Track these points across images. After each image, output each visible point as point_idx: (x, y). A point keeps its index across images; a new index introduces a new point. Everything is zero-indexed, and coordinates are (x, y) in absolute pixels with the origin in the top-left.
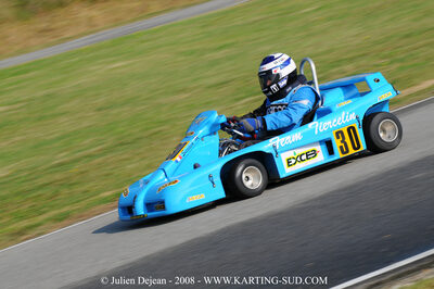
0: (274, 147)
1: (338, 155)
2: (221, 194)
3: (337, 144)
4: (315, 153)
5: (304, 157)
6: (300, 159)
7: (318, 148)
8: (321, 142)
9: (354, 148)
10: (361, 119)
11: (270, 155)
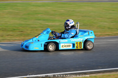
0: (60, 41)
1: (75, 48)
2: (43, 49)
4: (70, 46)
5: (67, 46)
8: (72, 44)
9: (80, 47)
10: (84, 41)
11: (58, 43)
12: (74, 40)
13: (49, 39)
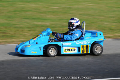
0: (62, 44)
1: (81, 52)
2: (42, 54)
3: (81, 49)
4: (74, 50)
5: (70, 50)
6: (69, 50)
7: (76, 49)
8: (77, 47)
9: (86, 52)
10: (91, 44)
11: (60, 46)
12: (80, 43)
13: (49, 42)
